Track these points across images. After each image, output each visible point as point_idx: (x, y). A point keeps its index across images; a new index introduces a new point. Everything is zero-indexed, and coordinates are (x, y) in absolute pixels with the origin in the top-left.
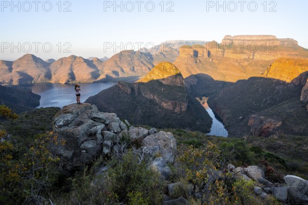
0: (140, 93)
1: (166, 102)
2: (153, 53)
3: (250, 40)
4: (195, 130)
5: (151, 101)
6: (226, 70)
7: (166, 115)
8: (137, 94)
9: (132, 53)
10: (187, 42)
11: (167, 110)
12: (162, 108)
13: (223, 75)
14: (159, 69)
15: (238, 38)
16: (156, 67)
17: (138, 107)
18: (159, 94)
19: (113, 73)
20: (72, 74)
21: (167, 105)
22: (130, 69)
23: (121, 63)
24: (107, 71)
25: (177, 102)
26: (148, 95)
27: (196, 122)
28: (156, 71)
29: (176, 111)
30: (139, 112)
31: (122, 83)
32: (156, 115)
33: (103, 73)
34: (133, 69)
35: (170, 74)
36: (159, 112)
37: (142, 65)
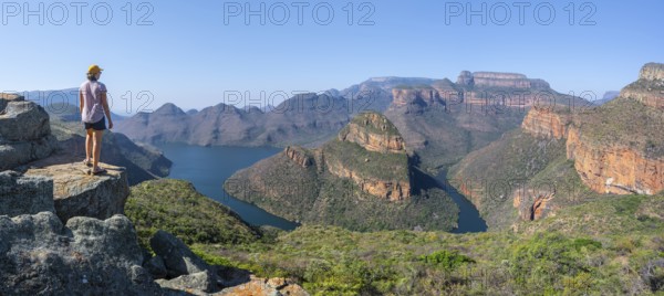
0: (324, 169)
1: (375, 184)
3: (496, 79)
4: (431, 229)
5: (347, 182)
6: (470, 122)
7: (374, 207)
8: (319, 169)
10: (404, 80)
11: (375, 197)
12: (363, 193)
13: (465, 131)
14: (360, 124)
15: (480, 76)
16: (355, 121)
17: (322, 192)
18: (361, 169)
19: (280, 130)
20: (216, 131)
21: (376, 190)
22: (309, 125)
23: (294, 115)
24: (270, 128)
25: (395, 182)
26: (340, 171)
27: (431, 214)
28: (354, 128)
29: (392, 199)
30: (323, 202)
31: (294, 148)
32: (355, 206)
33: (263, 130)
34: (315, 124)
35: (379, 132)
36: (360, 202)
37: (329, 117)
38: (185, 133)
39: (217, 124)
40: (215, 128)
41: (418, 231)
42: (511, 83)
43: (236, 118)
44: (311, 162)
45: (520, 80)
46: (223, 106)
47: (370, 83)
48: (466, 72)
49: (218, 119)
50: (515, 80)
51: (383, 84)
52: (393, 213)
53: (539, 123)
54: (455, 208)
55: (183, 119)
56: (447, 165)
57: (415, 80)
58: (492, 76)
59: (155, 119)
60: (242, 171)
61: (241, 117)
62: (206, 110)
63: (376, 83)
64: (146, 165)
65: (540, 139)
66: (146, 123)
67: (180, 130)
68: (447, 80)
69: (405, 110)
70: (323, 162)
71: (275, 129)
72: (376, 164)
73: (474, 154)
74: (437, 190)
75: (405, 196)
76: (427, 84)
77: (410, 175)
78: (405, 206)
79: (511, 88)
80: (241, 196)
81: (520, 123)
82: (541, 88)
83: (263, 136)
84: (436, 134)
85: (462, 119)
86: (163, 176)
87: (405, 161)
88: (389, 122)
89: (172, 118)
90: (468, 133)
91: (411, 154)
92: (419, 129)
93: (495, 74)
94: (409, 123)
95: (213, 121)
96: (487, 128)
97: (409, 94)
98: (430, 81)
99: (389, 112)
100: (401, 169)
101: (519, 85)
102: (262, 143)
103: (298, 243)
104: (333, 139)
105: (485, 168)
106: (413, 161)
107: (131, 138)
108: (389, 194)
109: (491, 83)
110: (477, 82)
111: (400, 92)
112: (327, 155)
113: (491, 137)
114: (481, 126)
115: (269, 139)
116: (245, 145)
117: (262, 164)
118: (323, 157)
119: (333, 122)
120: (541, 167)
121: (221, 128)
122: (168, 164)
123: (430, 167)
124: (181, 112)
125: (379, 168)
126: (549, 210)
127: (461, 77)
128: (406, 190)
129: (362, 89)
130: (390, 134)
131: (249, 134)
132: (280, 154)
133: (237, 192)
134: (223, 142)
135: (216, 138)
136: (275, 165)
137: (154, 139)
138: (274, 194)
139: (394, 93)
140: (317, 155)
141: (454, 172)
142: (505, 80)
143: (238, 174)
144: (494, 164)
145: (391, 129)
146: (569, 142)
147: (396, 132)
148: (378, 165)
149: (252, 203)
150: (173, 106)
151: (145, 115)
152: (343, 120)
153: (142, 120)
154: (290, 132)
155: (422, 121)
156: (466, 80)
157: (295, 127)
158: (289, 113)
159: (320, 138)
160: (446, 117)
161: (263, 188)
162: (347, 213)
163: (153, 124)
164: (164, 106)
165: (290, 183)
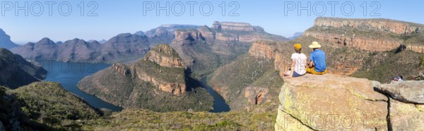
0: (136, 76)
1: (165, 85)
2: (149, 36)
3: (234, 26)
5: (148, 84)
6: (219, 50)
7: (165, 98)
8: (133, 76)
9: (129, 36)
10: (181, 26)
11: (165, 92)
12: (158, 90)
13: (216, 55)
14: (157, 51)
15: (225, 24)
16: (153, 49)
17: (134, 90)
18: (157, 76)
19: (110, 54)
20: (73, 54)
21: (166, 88)
22: (127, 51)
23: (118, 45)
24: (104, 53)
25: (177, 84)
26: (145, 78)
27: (198, 102)
28: (153, 53)
29: (175, 93)
30: (135, 95)
31: (118, 64)
32: (153, 98)
33: (100, 54)
34: (130, 51)
35: (167, 56)
36: (157, 95)
37: (138, 47)
38: (55, 55)
39: (73, 50)
40: (72, 52)
41: (190, 111)
42: (242, 28)
43: (85, 47)
44: (128, 72)
45: (247, 27)
46: (77, 40)
47: (162, 28)
48: (217, 22)
49: (74, 47)
50: (245, 27)
51: (169, 28)
52: (176, 101)
53: (259, 50)
54: (212, 98)
55: (54, 47)
56: (206, 74)
57: (188, 26)
58: (232, 24)
59: (38, 47)
60: (88, 77)
61: (88, 46)
62: (67, 42)
63: (165, 28)
64: (32, 73)
65: (259, 59)
66: (33, 49)
67: (52, 53)
68: (206, 26)
69: (182, 43)
70: (135, 72)
71: (107, 53)
72: (166, 74)
74: (201, 88)
75: (183, 92)
76: (195, 28)
77: (186, 80)
78: (182, 97)
79: (242, 31)
80: (87, 91)
81: (248, 50)
82: (259, 30)
83: (99, 58)
84: (200, 57)
85: (214, 48)
86: (42, 79)
87: (183, 72)
88: (173, 50)
89: (46, 46)
90: (218, 56)
91: (186, 68)
92: (190, 54)
93: (233, 23)
94: (184, 50)
95: (71, 48)
96: (229, 53)
97: (184, 34)
98: (196, 27)
99: (173, 44)
100: (180, 76)
101: (247, 29)
103: (125, 119)
104: (140, 59)
105: (228, 76)
106: (187, 72)
107: (24, 57)
108: (173, 90)
109: (231, 28)
110: (223, 27)
111: (179, 33)
112: (138, 68)
113: (232, 58)
114: (225, 52)
115: (104, 59)
117: (100, 73)
118: (135, 70)
119: (140, 49)
120: (260, 75)
121: (76, 53)
122: (45, 72)
123: (197, 75)
124: (53, 43)
125: (168, 76)
126: (266, 99)
127: (214, 24)
128: (183, 88)
129: (157, 31)
130: (174, 57)
131: (92, 57)
132: (110, 68)
133: (85, 89)
134: (77, 60)
135: (73, 58)
136: (107, 74)
137: (37, 58)
138: (106, 90)
139: (176, 33)
140: (132, 68)
141: (210, 78)
142: (238, 26)
143: (86, 78)
144: (233, 74)
145: (174, 54)
146: (276, 61)
147: (177, 56)
148: (167, 75)
149: (94, 95)
150: (48, 39)
151: (32, 45)
152: (146, 49)
153: (31, 47)
154: (116, 55)
155: (192, 50)
156: (217, 26)
157: (118, 52)
158: (115, 44)
159: (133, 58)
160: (205, 47)
161: (101, 87)
162: (149, 101)
163: (36, 49)
164: (43, 39)
165: (116, 84)
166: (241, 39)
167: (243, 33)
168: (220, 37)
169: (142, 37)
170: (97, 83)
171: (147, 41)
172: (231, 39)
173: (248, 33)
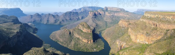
0: (73, 35)
5: (78, 38)
6: (107, 20)
7: (85, 44)
12: (82, 41)
17: (73, 40)
18: (82, 36)
19: (63, 20)
20: (48, 20)
21: (85, 41)
22: (69, 19)
26: (77, 36)
27: (98, 46)
29: (89, 43)
30: (73, 43)
32: (80, 44)
33: (59, 20)
34: (71, 19)
35: (86, 28)
36: (82, 43)
37: (74, 17)
38: (41, 20)
39: (48, 19)
40: (47, 20)
42: (116, 10)
44: (70, 33)
46: (50, 14)
48: (106, 7)
49: (48, 17)
52: (89, 46)
55: (40, 17)
58: (112, 8)
59: (34, 17)
61: (54, 17)
62: (46, 15)
66: (32, 18)
67: (40, 20)
69: (92, 17)
70: (73, 33)
71: (61, 20)
73: (107, 29)
74: (99, 39)
75: (92, 42)
78: (92, 44)
79: (116, 11)
82: (122, 10)
83: (59, 22)
84: (99, 23)
85: (105, 18)
87: (92, 35)
89: (38, 17)
90: (106, 22)
92: (95, 22)
93: (112, 7)
94: (92, 20)
96: (111, 21)
97: (93, 13)
99: (88, 17)
100: (91, 37)
101: (118, 10)
102: (58, 24)
105: (110, 34)
109: (111, 10)
110: (108, 9)
112: (74, 31)
114: (109, 21)
115: (60, 23)
116: (55, 24)
119: (75, 18)
120: (123, 34)
121: (49, 20)
123: (97, 32)
124: (40, 15)
130: (88, 29)
131: (56, 21)
133: (53, 39)
134: (49, 23)
135: (48, 22)
136: (62, 33)
137: (33, 22)
138: (61, 40)
140: (72, 31)
141: (103, 33)
144: (112, 33)
145: (89, 27)
146: (129, 31)
150: (38, 14)
152: (77, 18)
153: (31, 17)
154: (65, 21)
155: (96, 20)
156: (106, 9)
157: (66, 20)
158: (65, 16)
159: (72, 22)
160: (101, 18)
161: (59, 38)
162: (78, 46)
163: (33, 18)
164: (36, 14)
165: (65, 38)
166: (116, 14)
167: (116, 12)
168: (107, 13)
169: (76, 13)
170: (58, 37)
171: (78, 14)
172: (111, 14)
173: (118, 12)
